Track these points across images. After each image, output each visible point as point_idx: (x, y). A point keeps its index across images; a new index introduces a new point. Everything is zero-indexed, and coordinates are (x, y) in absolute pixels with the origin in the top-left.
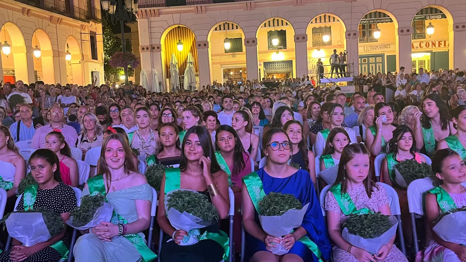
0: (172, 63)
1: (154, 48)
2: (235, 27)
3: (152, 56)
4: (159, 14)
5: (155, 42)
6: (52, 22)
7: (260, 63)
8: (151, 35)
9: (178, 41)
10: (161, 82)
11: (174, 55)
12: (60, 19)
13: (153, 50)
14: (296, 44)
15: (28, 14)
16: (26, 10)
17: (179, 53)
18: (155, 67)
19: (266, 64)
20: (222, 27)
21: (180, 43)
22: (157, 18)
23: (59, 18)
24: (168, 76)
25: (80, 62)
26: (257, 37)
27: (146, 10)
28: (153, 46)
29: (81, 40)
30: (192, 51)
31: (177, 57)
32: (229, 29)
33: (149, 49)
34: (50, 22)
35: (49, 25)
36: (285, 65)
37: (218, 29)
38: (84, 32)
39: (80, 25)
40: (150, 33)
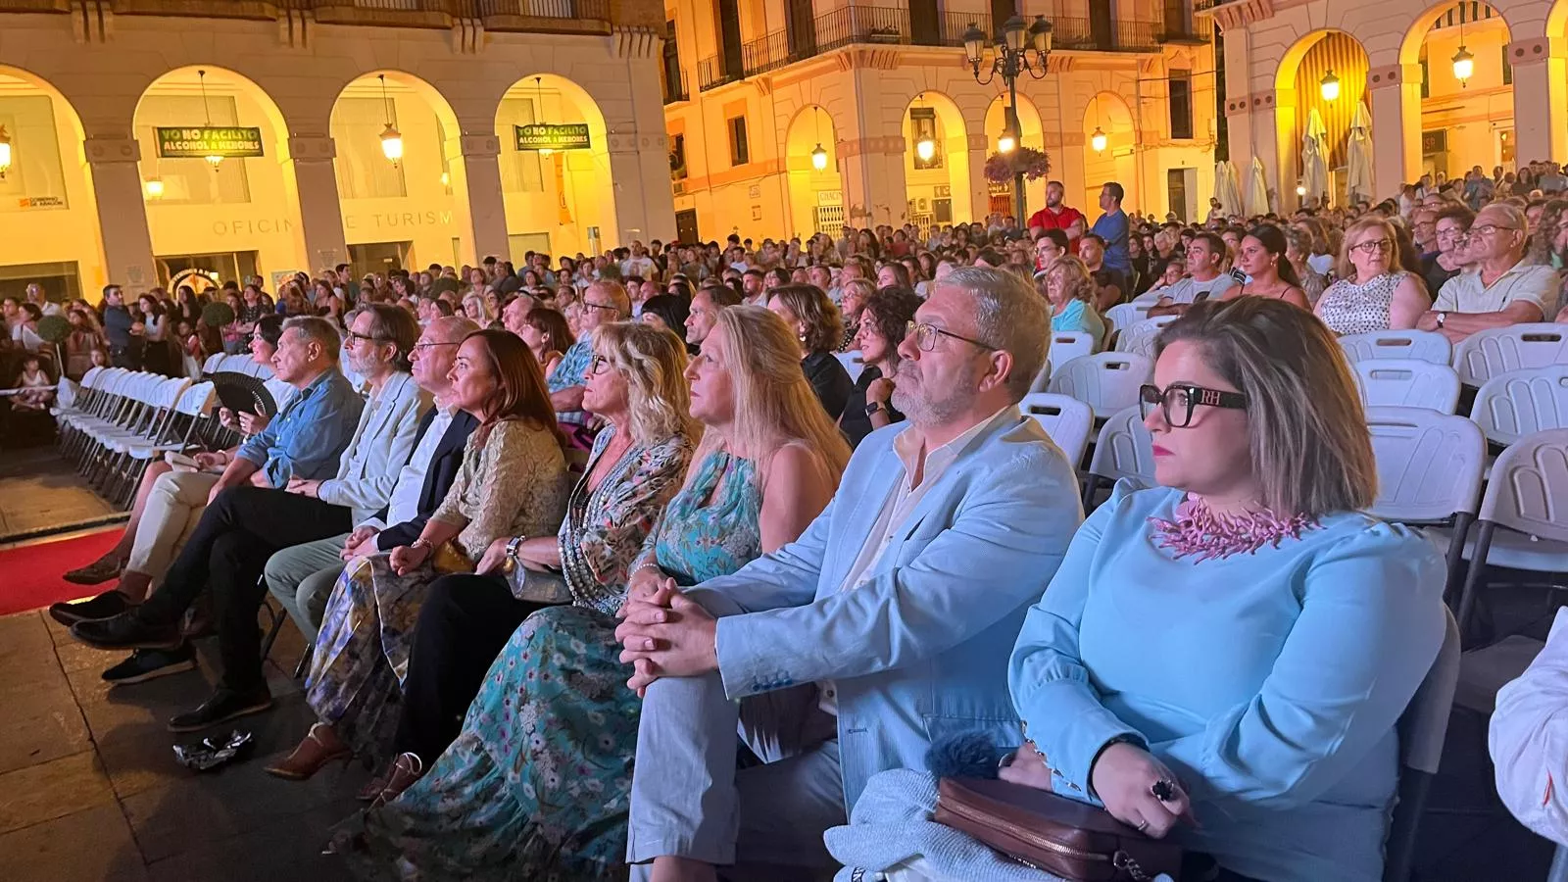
0: (1307, 136)
1: (1258, 102)
2: (1481, 13)
3: (1253, 124)
4: (1273, 12)
5: (1260, 86)
8: (1252, 71)
9: (1326, 74)
10: (1272, 189)
11: (1315, 112)
12: (1066, 61)
13: (1257, 107)
17: (1327, 105)
20: (1456, 18)
21: (1330, 78)
22: (1268, 22)
23: (1064, 58)
25: (1131, 150)
26: (1548, 35)
28: (1256, 97)
29: (1139, 98)
31: (1322, 116)
32: (1475, 19)
33: (1247, 105)
37: (1444, 22)
38: (1147, 76)
39: (1134, 61)
40: (1251, 63)
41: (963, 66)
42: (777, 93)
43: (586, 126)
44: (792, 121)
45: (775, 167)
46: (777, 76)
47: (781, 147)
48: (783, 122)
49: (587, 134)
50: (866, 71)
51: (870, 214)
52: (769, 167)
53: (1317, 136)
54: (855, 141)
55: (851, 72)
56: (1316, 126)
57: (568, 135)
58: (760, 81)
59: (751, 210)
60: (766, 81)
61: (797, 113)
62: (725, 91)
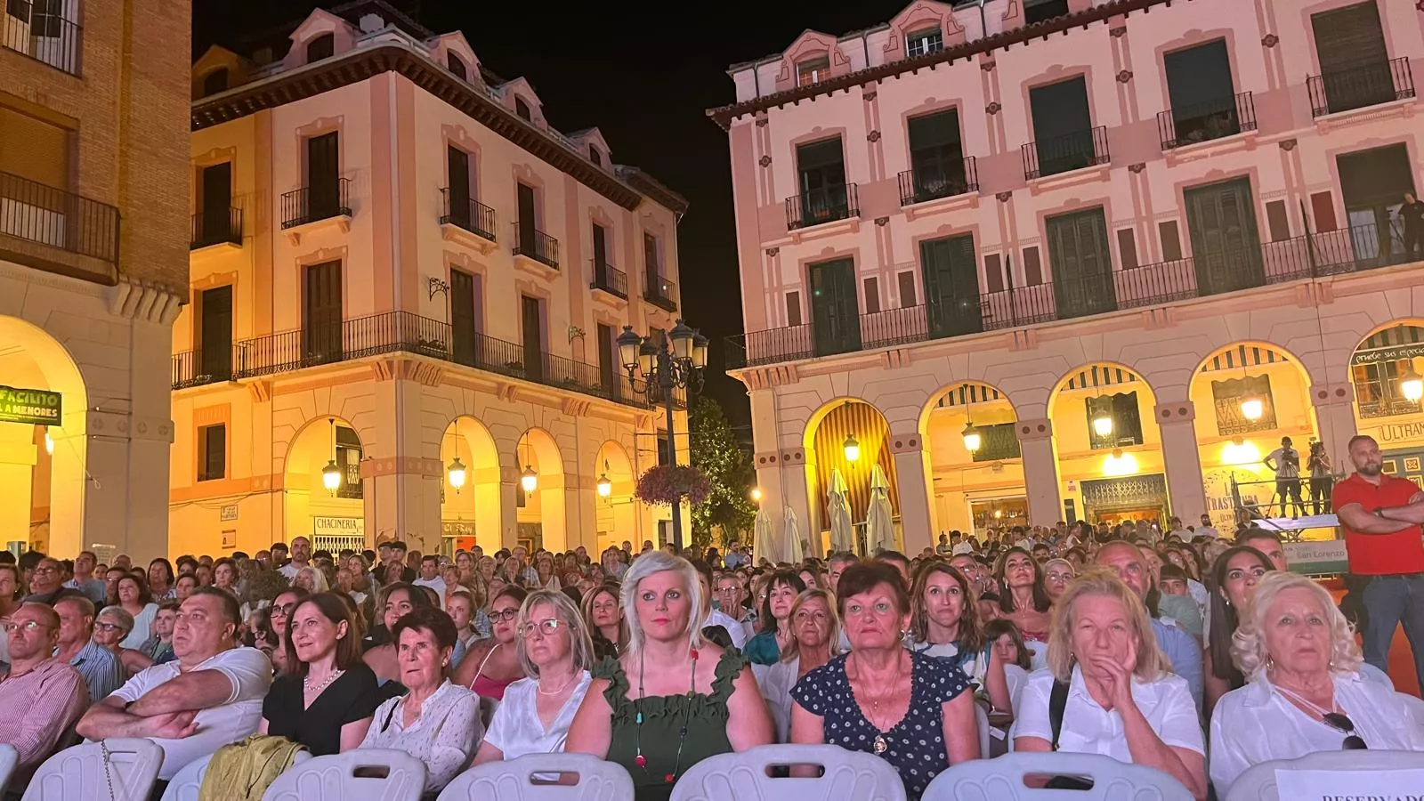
0: (833, 492)
1: (787, 457)
2: (990, 395)
3: (783, 478)
4: (799, 378)
5: (789, 443)
6: (566, 411)
7: (1072, 484)
8: (781, 429)
9: (846, 438)
10: (806, 541)
11: (837, 471)
12: (584, 406)
13: (786, 462)
14: (1164, 428)
15: (509, 397)
16: (506, 388)
17: (849, 466)
18: (790, 502)
19: (1089, 487)
20: (957, 398)
21: (851, 442)
22: (793, 387)
23: (583, 402)
24: (825, 524)
25: (631, 499)
26: (1049, 417)
27: (767, 370)
28: (785, 453)
29: (636, 450)
30: (884, 460)
31: (844, 475)
32: (974, 401)
33: (777, 459)
34: (561, 411)
35: (559, 419)
36: (1144, 487)
37: (946, 401)
38: (642, 431)
39: (632, 416)
40: (779, 422)
41: (498, 394)
42: (279, 401)
43: (58, 395)
44: (298, 433)
45: (266, 484)
46: (279, 380)
47: (278, 461)
48: (283, 434)
49: (58, 407)
50: (408, 383)
52: (257, 484)
53: (840, 493)
54: (388, 460)
55: (390, 384)
56: (840, 486)
57: (29, 405)
58: (258, 384)
60: (267, 385)
61: (308, 423)
62: (204, 392)
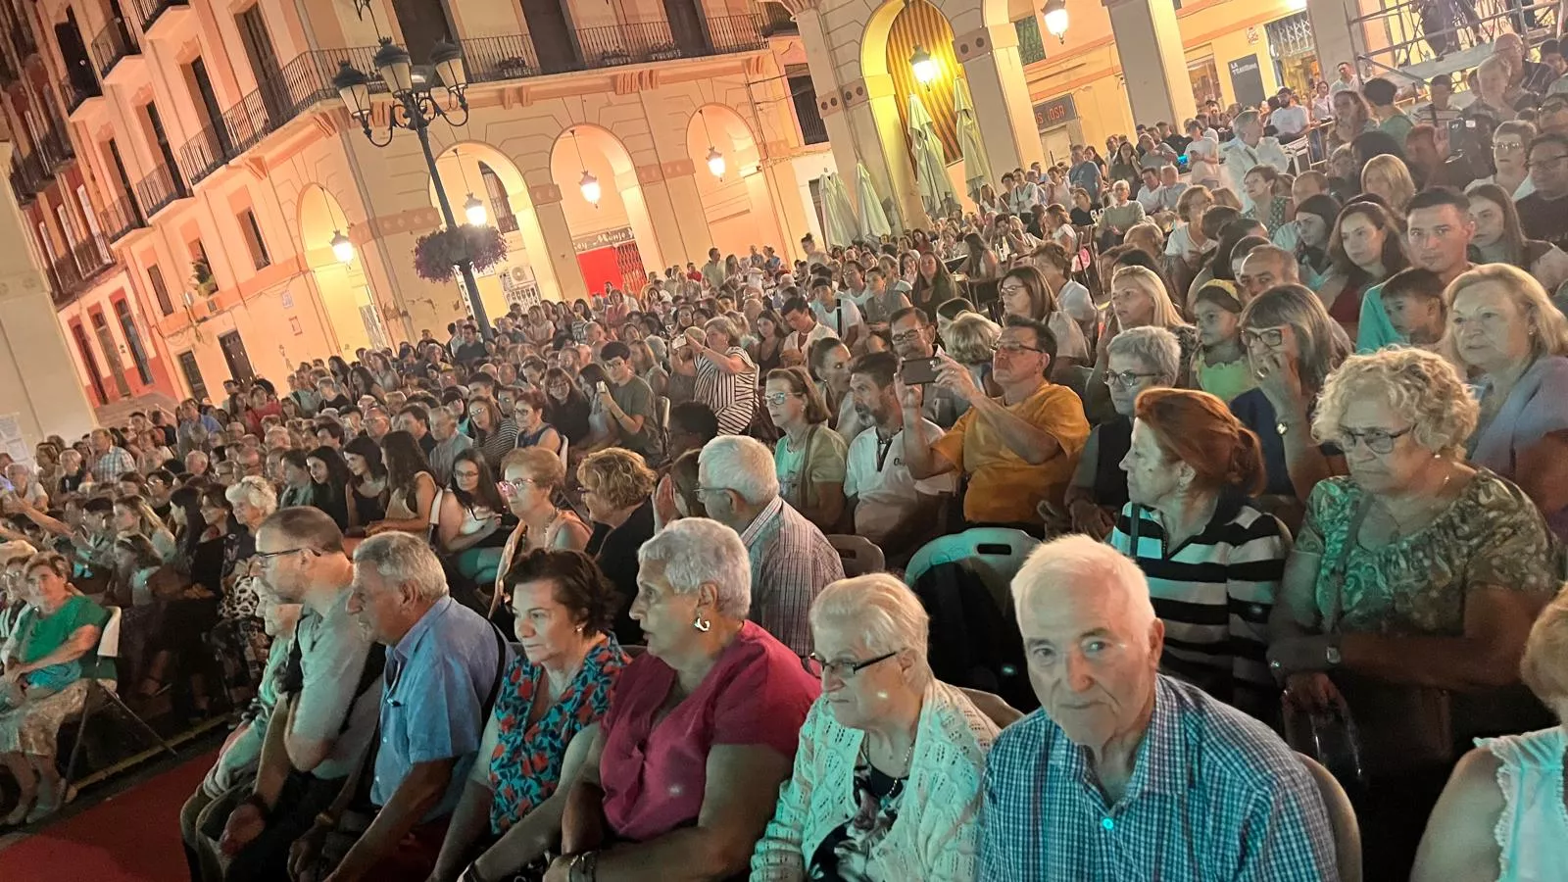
0: (912, 128)
1: (849, 96)
3: (850, 123)
5: (847, 77)
6: (619, 91)
8: (835, 59)
10: (888, 200)
11: (915, 98)
12: (646, 75)
13: (849, 102)
15: (520, 101)
16: (513, 93)
17: (926, 89)
18: (863, 154)
21: (918, 56)
23: (641, 73)
25: (758, 168)
28: (846, 90)
29: (754, 105)
31: (921, 103)
33: (839, 101)
34: (611, 94)
35: (609, 104)
38: (759, 77)
39: (739, 63)
40: (832, 50)
42: (276, 173)
44: (298, 209)
45: (297, 266)
46: (266, 149)
47: (297, 241)
48: (289, 211)
51: (405, 314)
52: (291, 267)
53: (922, 127)
54: (365, 223)
55: (337, 140)
56: (920, 118)
58: (252, 160)
59: (289, 324)
60: (258, 162)
61: (301, 196)
